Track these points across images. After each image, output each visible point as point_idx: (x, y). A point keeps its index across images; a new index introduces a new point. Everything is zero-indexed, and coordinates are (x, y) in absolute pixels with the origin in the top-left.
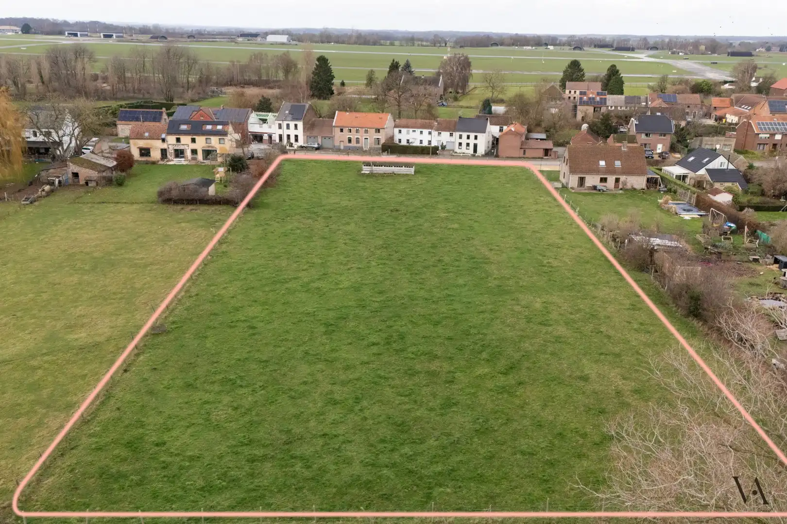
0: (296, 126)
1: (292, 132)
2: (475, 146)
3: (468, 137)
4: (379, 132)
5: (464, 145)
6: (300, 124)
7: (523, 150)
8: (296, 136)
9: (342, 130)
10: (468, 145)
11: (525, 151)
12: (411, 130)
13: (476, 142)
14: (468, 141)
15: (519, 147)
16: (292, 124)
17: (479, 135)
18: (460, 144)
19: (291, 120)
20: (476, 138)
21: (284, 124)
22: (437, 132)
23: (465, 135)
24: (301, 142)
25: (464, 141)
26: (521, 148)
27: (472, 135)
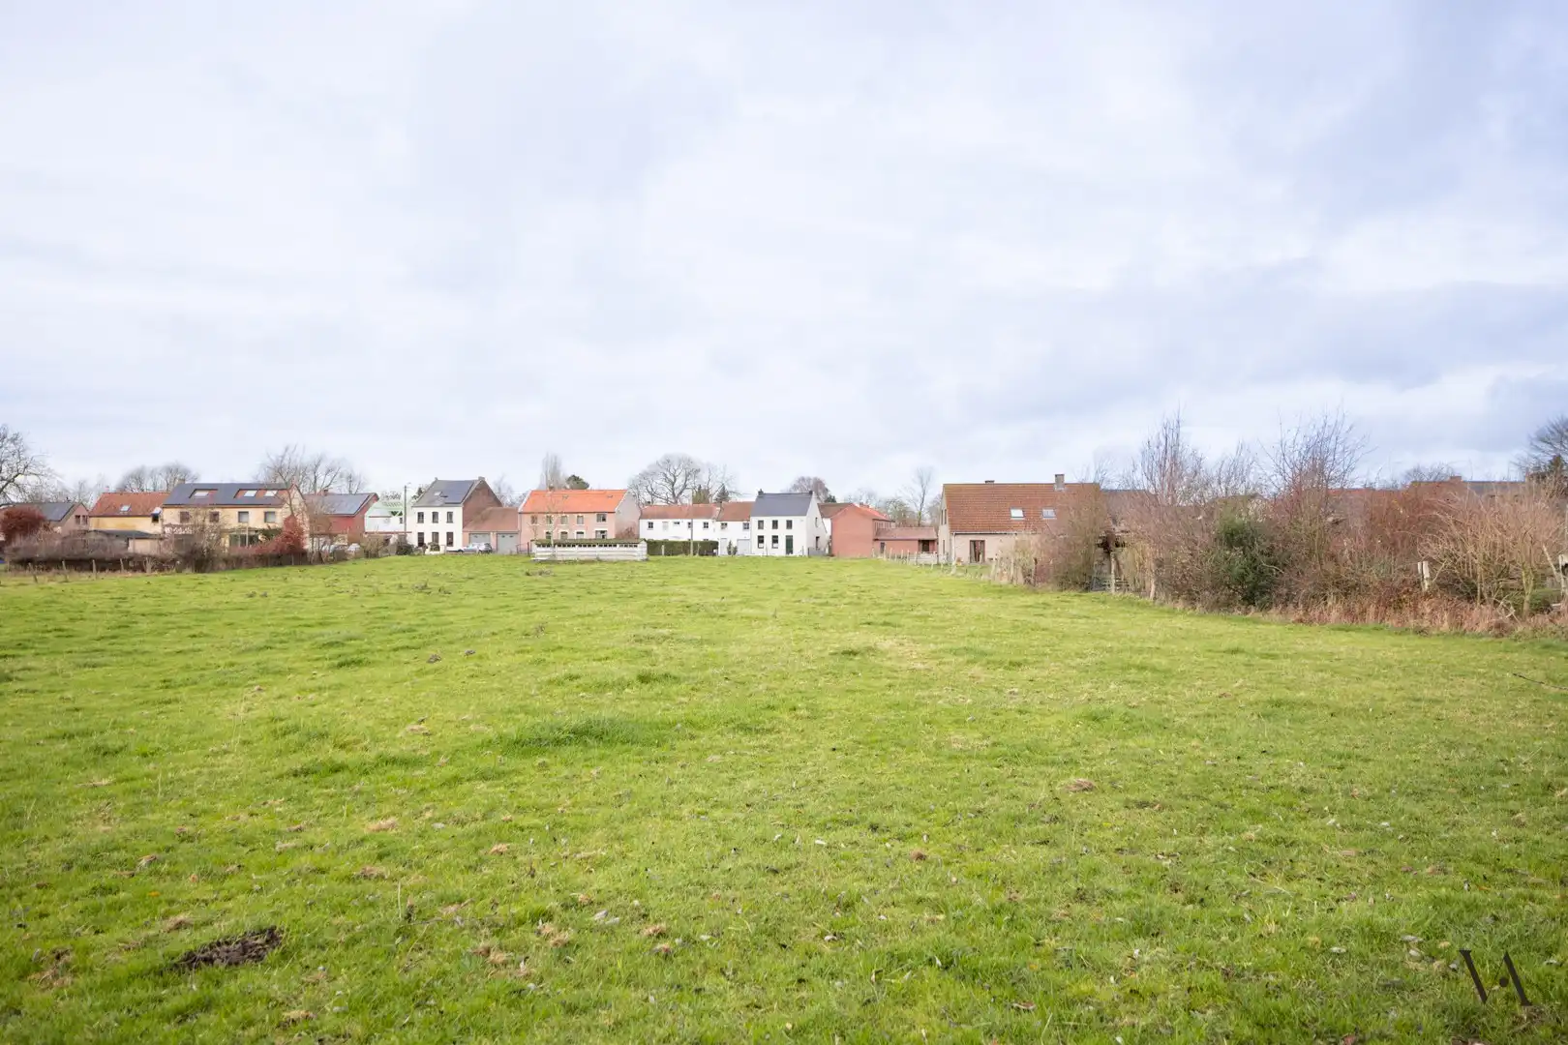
0: (450, 515)
1: (442, 528)
2: (789, 541)
3: (775, 524)
4: (604, 520)
5: (768, 540)
6: (458, 512)
7: (878, 544)
8: (450, 535)
9: (534, 520)
10: (775, 539)
11: (883, 545)
12: (671, 521)
13: (789, 532)
14: (775, 532)
15: (872, 538)
16: (443, 513)
17: (795, 520)
18: (761, 539)
19: (441, 506)
20: (789, 524)
21: (428, 513)
22: (719, 524)
23: (768, 521)
24: (458, 545)
25: (768, 532)
26: (876, 540)
27: (782, 521)
